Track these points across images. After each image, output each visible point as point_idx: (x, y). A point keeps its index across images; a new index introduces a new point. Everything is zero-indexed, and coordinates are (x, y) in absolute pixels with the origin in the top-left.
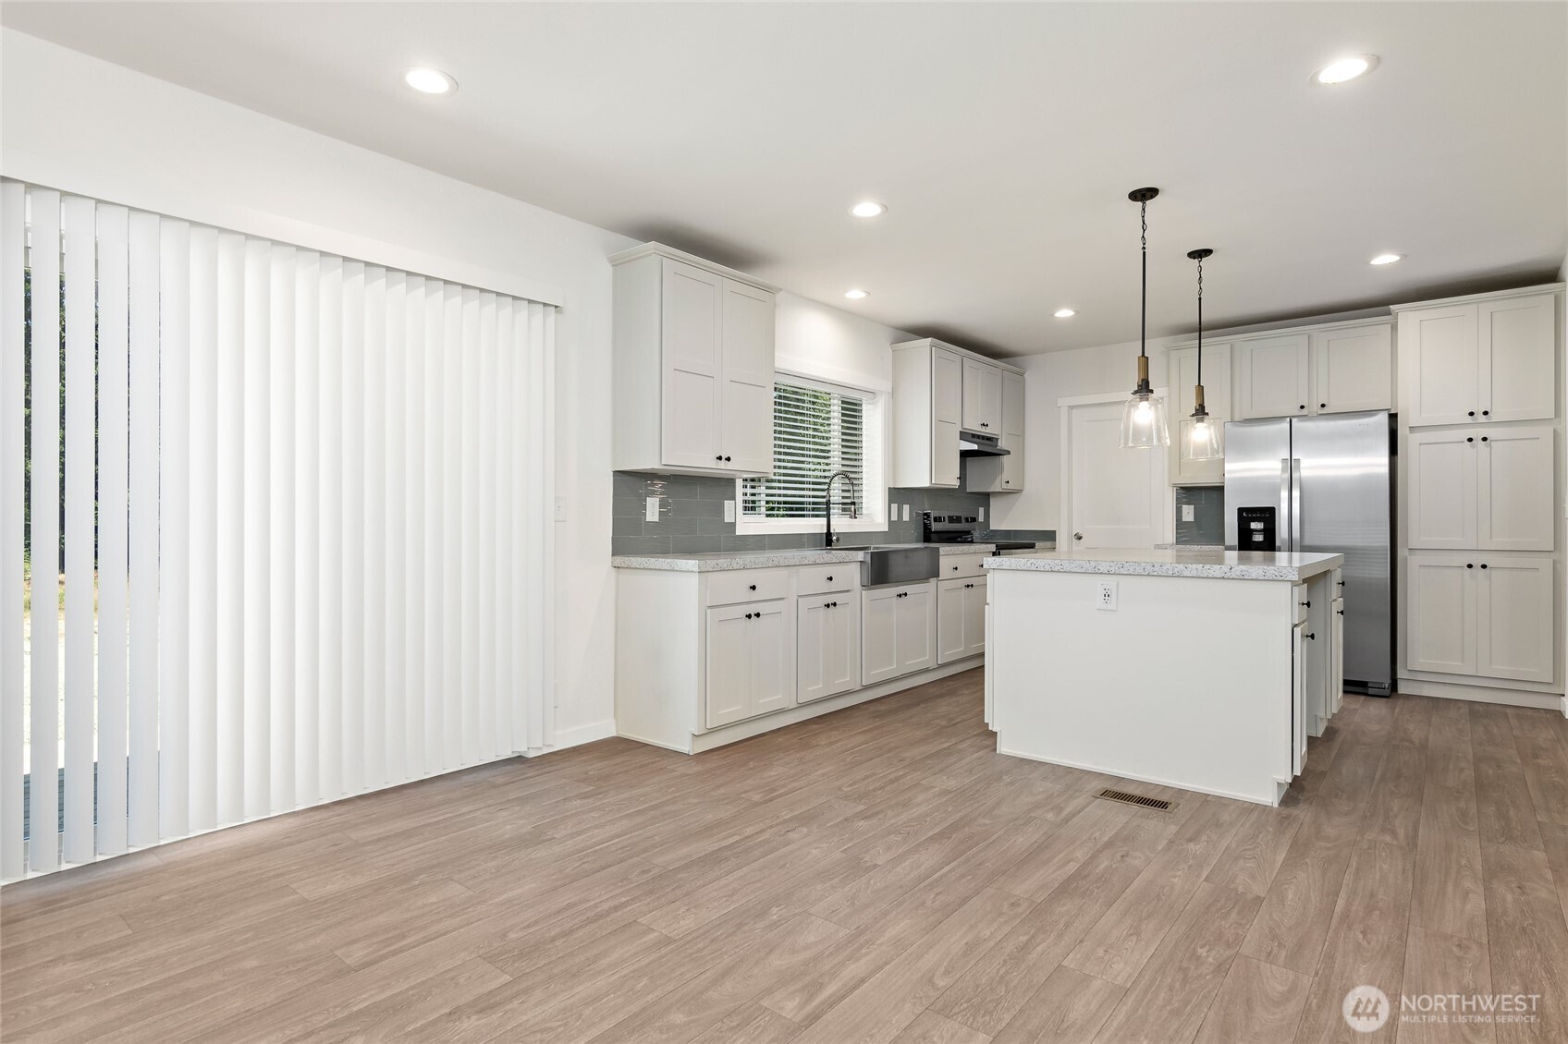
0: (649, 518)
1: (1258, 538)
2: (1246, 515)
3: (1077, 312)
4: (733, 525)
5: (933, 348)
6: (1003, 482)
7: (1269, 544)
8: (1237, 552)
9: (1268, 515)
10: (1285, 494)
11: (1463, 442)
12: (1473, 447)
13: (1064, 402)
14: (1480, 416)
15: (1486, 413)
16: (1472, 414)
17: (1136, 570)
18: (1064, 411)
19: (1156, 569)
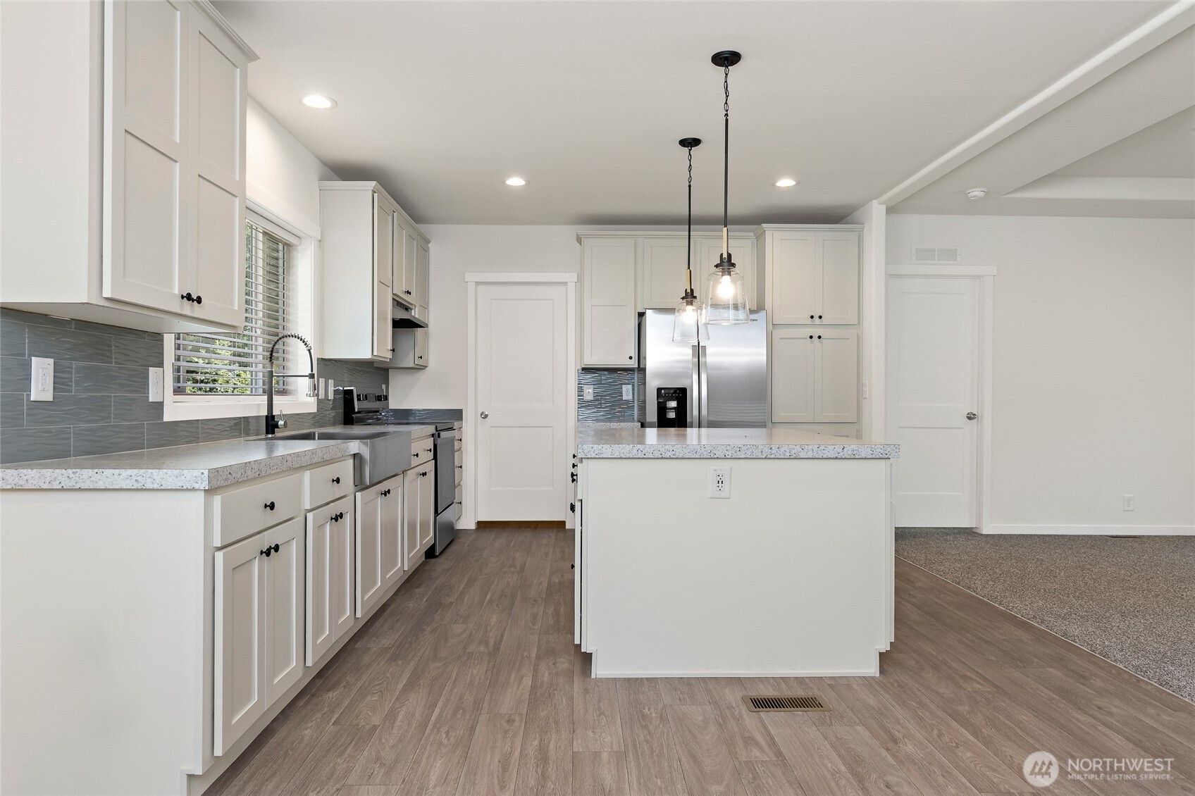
1: (672, 415)
2: (664, 394)
3: (528, 182)
4: (159, 406)
5: (376, 195)
6: (416, 358)
7: (681, 421)
8: (656, 429)
9: (681, 394)
10: (695, 377)
11: (806, 338)
12: (812, 343)
13: (471, 277)
14: (816, 319)
15: (820, 317)
16: (812, 317)
17: (754, 454)
18: (471, 287)
19: (774, 451)
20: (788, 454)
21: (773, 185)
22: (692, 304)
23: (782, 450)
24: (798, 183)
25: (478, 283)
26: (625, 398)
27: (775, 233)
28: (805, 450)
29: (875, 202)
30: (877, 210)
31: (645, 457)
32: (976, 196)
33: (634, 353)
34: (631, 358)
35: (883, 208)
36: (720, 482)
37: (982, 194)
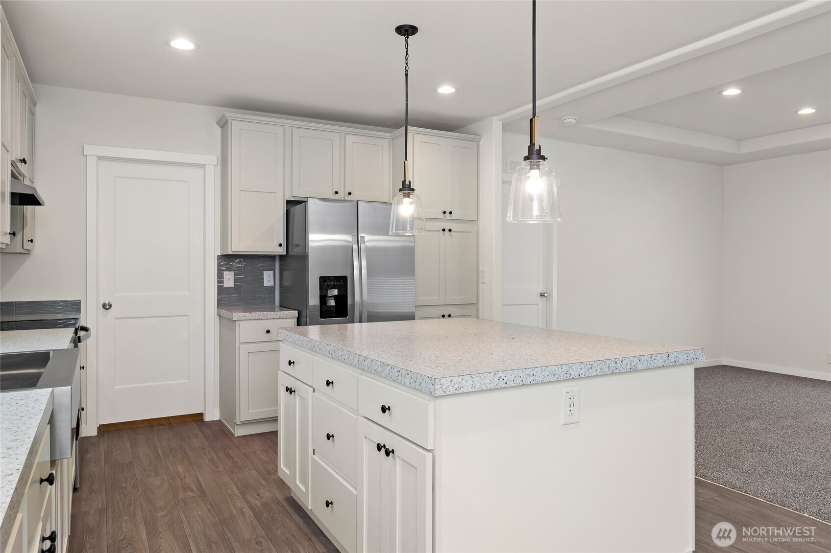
1: (331, 303)
2: (325, 282)
3: (198, 48)
9: (341, 282)
10: (356, 264)
11: (439, 231)
12: (444, 235)
13: (92, 151)
14: (447, 214)
15: (451, 213)
16: (444, 212)
17: (603, 371)
18: (92, 162)
19: (618, 366)
20: (629, 367)
21: (435, 91)
22: (409, 196)
23: (624, 363)
24: (457, 91)
25: (100, 158)
26: (266, 284)
27: (415, 135)
28: (642, 361)
29: (495, 118)
30: (496, 124)
31: (506, 386)
32: (570, 122)
33: (282, 240)
34: (280, 245)
35: (500, 123)
36: (572, 406)
37: (574, 121)
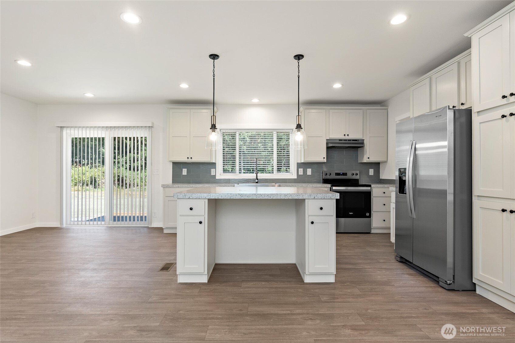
0: (183, 174)
4: (215, 176)
